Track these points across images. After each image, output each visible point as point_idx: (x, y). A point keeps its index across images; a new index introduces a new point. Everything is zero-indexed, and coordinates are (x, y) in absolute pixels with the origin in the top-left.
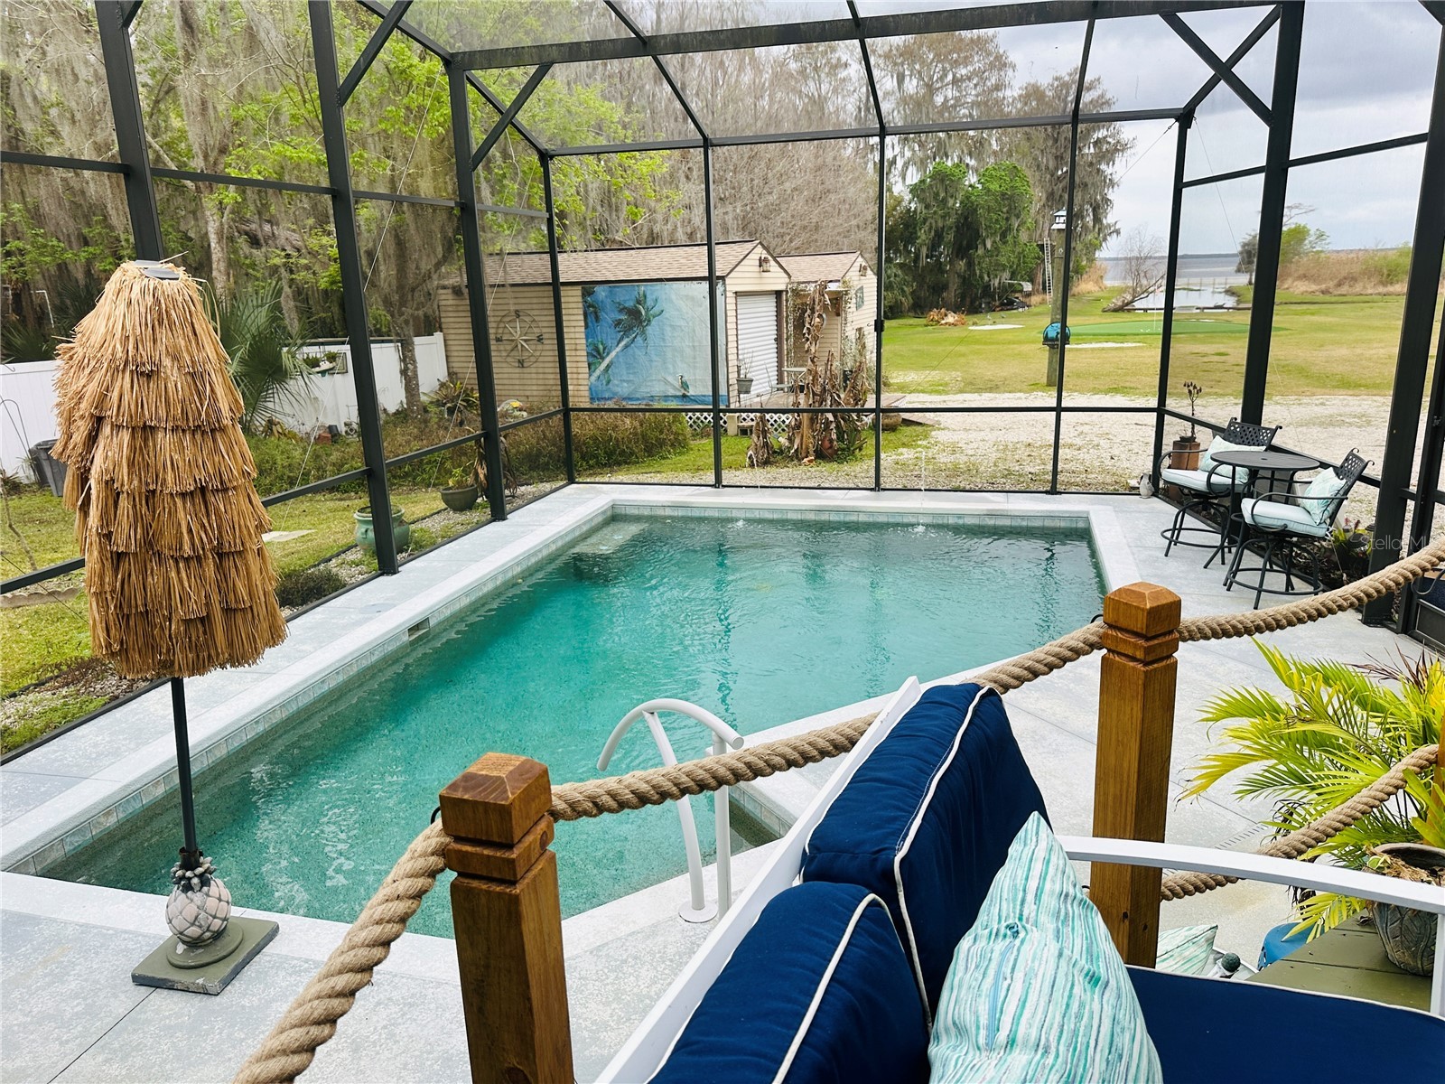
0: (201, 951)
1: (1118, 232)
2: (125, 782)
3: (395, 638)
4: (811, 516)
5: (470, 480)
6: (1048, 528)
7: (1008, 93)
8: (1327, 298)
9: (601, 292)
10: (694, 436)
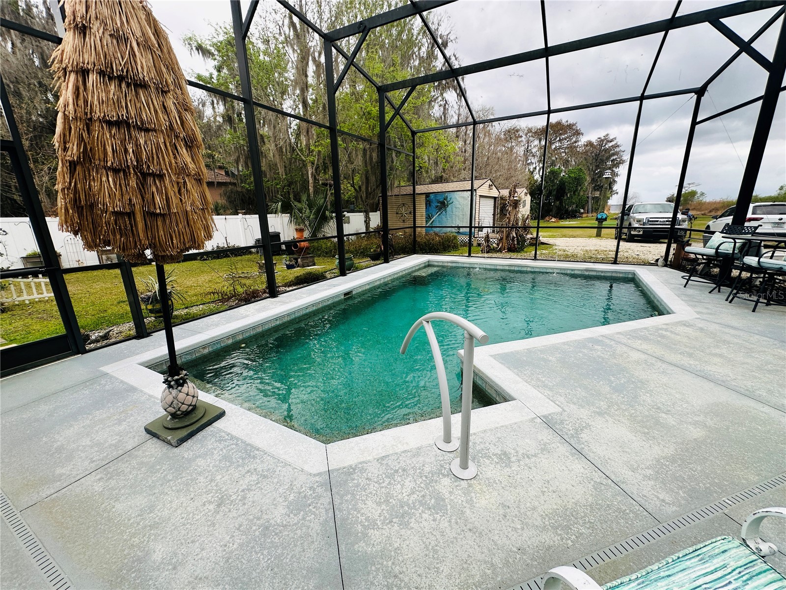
0: (177, 420)
1: (617, 193)
2: (213, 336)
3: (337, 296)
4: (507, 268)
5: (379, 250)
6: (614, 277)
7: (580, 143)
8: (705, 216)
9: (432, 196)
10: (461, 246)
